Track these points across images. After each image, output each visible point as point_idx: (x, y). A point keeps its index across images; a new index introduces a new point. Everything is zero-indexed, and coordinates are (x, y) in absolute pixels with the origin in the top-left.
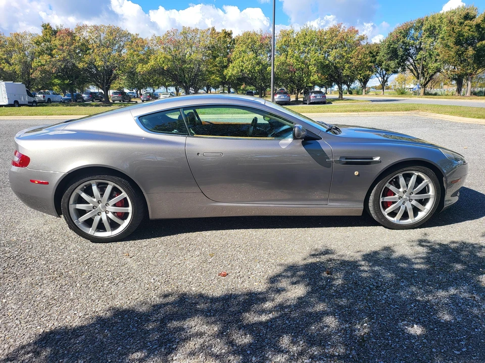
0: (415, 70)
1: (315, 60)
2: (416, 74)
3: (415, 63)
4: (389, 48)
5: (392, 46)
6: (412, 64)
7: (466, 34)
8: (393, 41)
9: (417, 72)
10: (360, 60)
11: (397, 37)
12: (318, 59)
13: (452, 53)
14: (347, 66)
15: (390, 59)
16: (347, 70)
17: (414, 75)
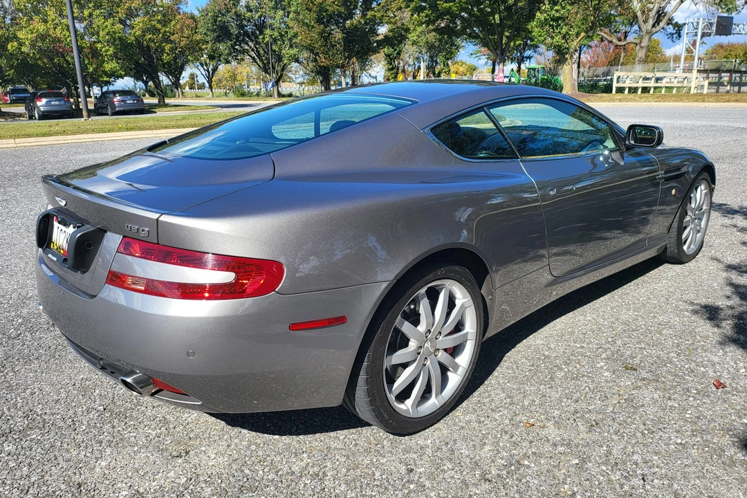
0: (259, 58)
1: (107, 34)
2: (261, 65)
3: (256, 48)
4: (216, 21)
5: (219, 19)
6: (253, 50)
7: (330, 9)
8: (219, 11)
9: (263, 63)
10: (188, 38)
11: (226, 5)
12: (114, 32)
13: (314, 35)
14: (167, 47)
15: (218, 39)
16: (168, 55)
17: (259, 66)
